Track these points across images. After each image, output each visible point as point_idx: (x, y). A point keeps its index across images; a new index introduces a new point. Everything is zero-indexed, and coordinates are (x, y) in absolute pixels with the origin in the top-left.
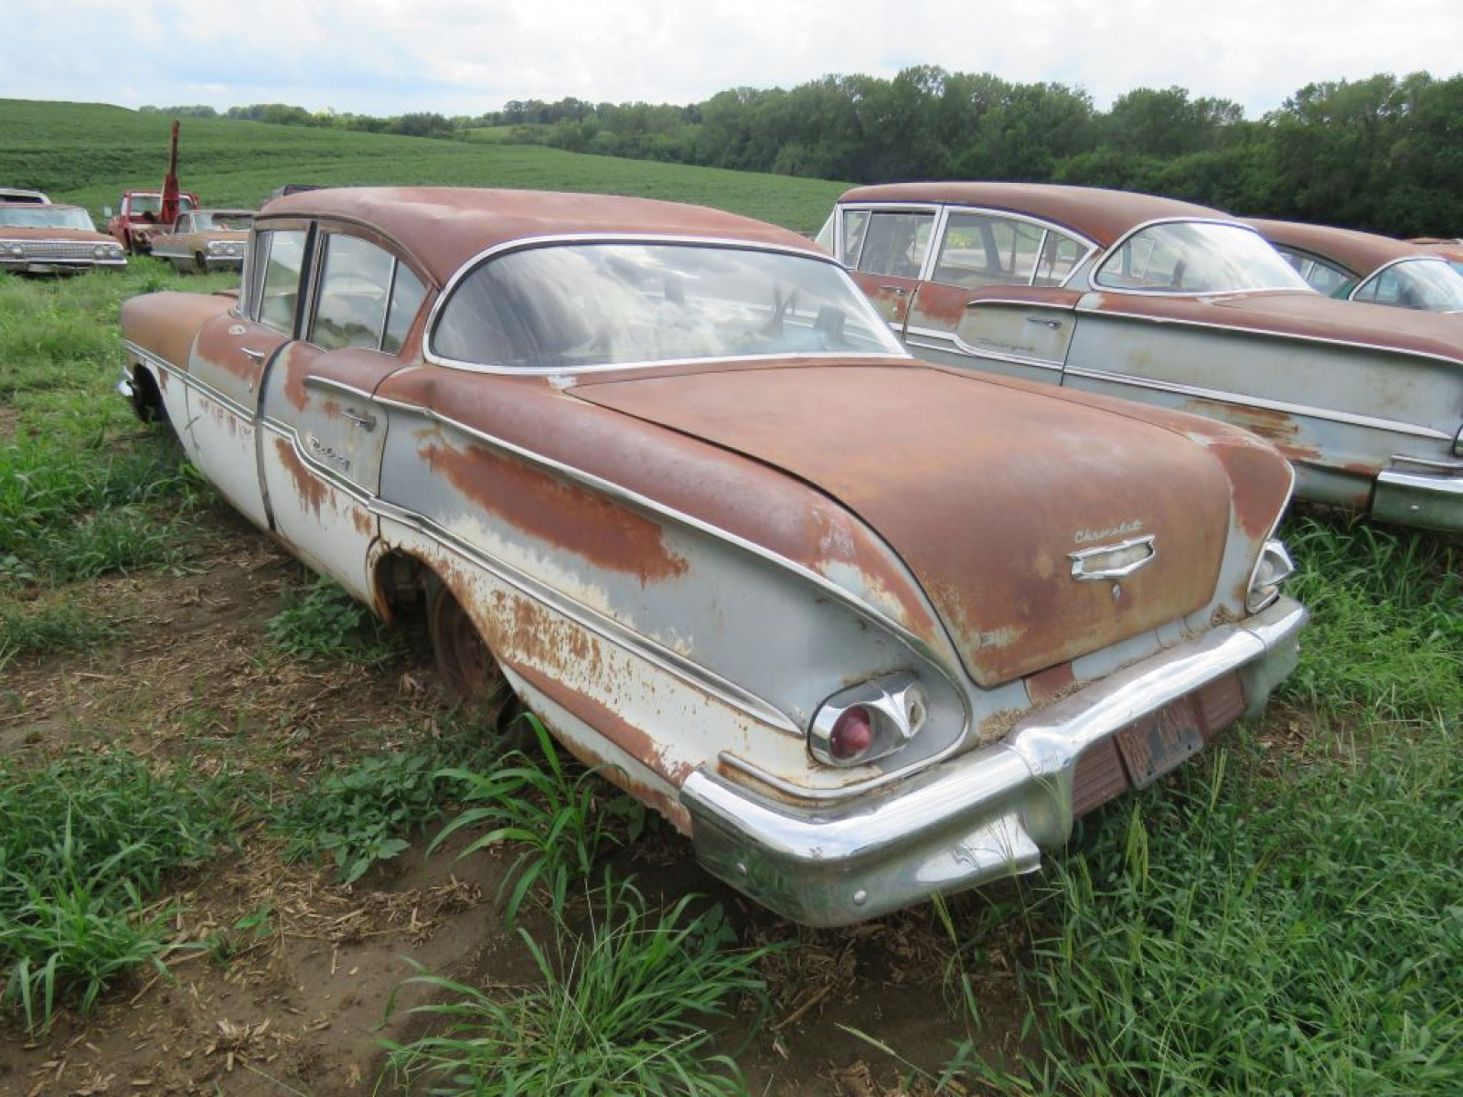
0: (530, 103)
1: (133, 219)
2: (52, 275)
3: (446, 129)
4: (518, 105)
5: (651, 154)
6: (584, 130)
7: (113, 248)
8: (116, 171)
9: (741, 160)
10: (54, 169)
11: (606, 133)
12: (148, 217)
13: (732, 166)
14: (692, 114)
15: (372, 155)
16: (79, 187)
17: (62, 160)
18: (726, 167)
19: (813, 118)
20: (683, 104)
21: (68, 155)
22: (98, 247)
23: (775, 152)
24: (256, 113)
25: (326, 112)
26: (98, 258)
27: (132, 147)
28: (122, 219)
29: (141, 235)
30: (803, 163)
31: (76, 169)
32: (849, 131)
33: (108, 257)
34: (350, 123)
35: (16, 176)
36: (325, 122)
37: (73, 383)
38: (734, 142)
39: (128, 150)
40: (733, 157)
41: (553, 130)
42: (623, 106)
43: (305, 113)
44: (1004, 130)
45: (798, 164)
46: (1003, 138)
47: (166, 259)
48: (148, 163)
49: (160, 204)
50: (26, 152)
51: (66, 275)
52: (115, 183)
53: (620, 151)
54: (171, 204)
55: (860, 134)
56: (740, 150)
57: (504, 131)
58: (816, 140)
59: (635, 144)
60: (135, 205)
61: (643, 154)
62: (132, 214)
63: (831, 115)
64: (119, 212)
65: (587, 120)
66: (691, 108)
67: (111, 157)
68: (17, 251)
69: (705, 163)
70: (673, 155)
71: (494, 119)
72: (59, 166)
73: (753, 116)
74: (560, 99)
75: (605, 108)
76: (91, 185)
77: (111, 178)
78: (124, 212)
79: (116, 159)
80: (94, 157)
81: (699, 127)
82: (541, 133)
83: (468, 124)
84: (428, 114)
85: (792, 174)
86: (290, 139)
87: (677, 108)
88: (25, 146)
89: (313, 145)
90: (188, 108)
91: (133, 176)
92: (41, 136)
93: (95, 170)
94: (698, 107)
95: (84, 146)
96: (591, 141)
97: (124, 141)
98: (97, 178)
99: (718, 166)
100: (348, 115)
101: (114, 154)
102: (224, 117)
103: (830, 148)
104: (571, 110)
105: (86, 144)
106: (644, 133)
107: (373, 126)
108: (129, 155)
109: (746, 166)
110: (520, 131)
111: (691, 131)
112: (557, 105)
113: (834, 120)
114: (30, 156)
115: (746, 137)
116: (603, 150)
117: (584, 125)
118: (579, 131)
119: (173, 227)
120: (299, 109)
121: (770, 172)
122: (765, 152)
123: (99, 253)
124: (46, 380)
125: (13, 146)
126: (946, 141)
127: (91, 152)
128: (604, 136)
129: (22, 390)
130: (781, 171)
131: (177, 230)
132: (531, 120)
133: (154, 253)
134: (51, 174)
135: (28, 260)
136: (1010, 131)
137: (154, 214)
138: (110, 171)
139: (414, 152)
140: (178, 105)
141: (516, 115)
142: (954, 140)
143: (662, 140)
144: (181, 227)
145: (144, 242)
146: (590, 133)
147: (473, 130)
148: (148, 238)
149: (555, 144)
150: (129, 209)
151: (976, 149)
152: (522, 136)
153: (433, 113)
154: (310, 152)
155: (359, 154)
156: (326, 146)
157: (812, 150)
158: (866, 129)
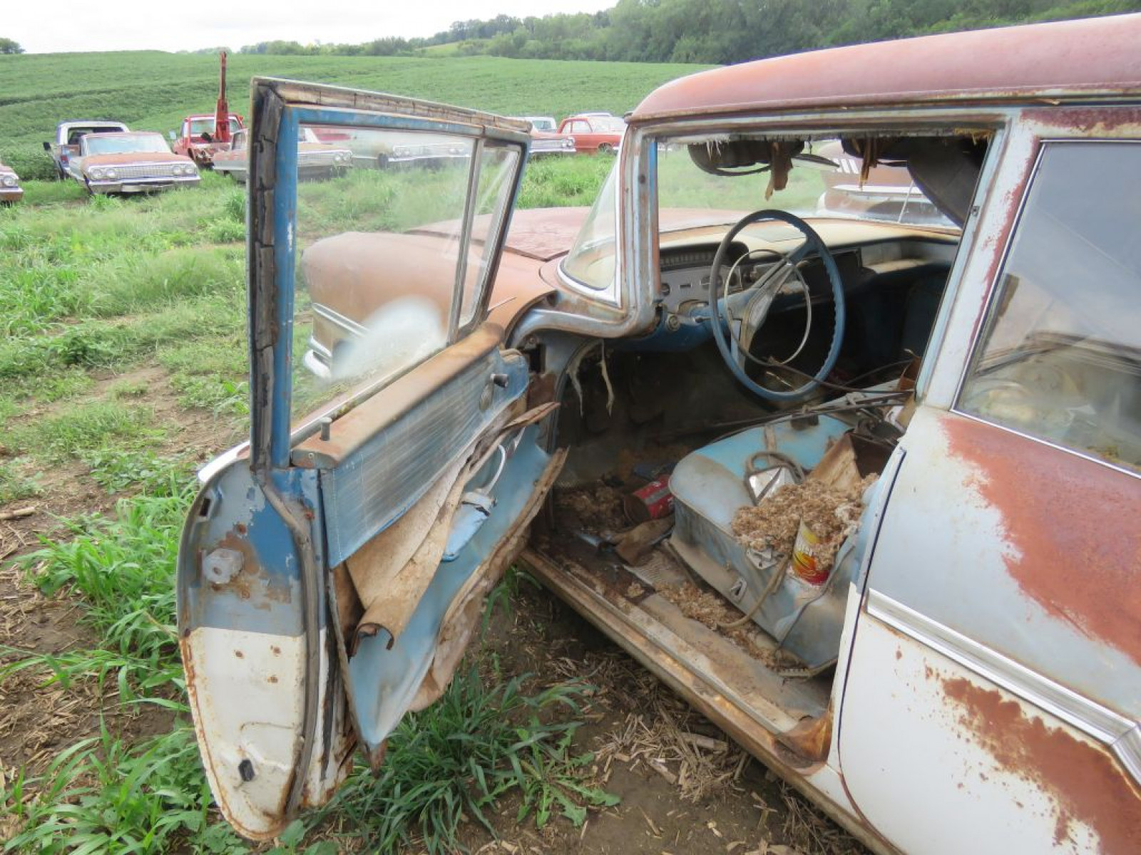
0: (471, 22)
1: (194, 140)
2: (142, 194)
3: (407, 49)
4: (461, 25)
5: (570, 55)
6: (515, 40)
7: (188, 166)
8: (168, 102)
9: (646, 53)
10: (122, 104)
11: (532, 42)
12: (206, 138)
13: (637, 59)
14: (601, 20)
15: (359, 73)
16: (142, 118)
17: (128, 96)
18: (632, 61)
19: (703, 13)
20: (593, 12)
21: (132, 92)
22: (176, 166)
23: (672, 45)
24: (262, 49)
25: (314, 44)
26: (176, 176)
27: (178, 81)
28: (185, 141)
29: (202, 153)
30: (696, 53)
31: (139, 103)
32: (734, 22)
33: (185, 175)
34: (333, 51)
35: (95, 112)
36: (314, 51)
37: (214, 329)
38: (638, 40)
39: (176, 85)
40: (638, 53)
41: (491, 43)
42: (546, 17)
43: (299, 46)
44: (869, 8)
45: (691, 53)
46: (868, 15)
47: (226, 172)
48: (191, 93)
49: (214, 125)
50: (100, 92)
51: (153, 193)
52: (169, 112)
53: (544, 55)
54: (223, 125)
55: (744, 24)
56: (644, 46)
57: (452, 47)
58: (705, 32)
59: (557, 48)
60: (194, 127)
61: (564, 55)
62: (193, 136)
63: (718, 9)
64: (181, 134)
65: (517, 32)
66: (599, 15)
67: (162, 91)
68: (112, 175)
69: (616, 58)
70: (589, 55)
71: (442, 39)
72: (126, 102)
73: (653, 16)
74: (494, 17)
75: (530, 23)
76: (151, 115)
77: (165, 108)
78: (186, 135)
79: (167, 92)
80: (150, 92)
81: (608, 29)
82: (481, 46)
83: (422, 44)
84: (393, 39)
85: (687, 62)
86: (295, 66)
87: (589, 16)
88: (98, 87)
89: (315, 69)
90: (211, 50)
91: (181, 105)
92: (109, 79)
93: (152, 103)
94: (605, 13)
95: (142, 84)
96: (521, 49)
97: (171, 78)
98: (154, 109)
99: (625, 60)
100: (330, 45)
101: (167, 89)
102: (238, 54)
103: (717, 38)
104: (504, 25)
105: (145, 83)
106: (564, 38)
107: (351, 51)
108: (176, 88)
109: (648, 59)
110: (465, 46)
111: (602, 34)
112: (492, 22)
113: (721, 14)
114: (103, 95)
115: (648, 35)
116: (532, 55)
117: (515, 35)
118: (512, 41)
119: (230, 144)
120: (294, 43)
121: (668, 62)
122: (663, 46)
123: (178, 171)
124: (186, 328)
125: (89, 88)
126: (818, 23)
127: (148, 88)
128: (531, 44)
129: (163, 342)
130: (678, 60)
131: (233, 147)
132: (472, 36)
133: (214, 168)
134: (120, 108)
135: (121, 182)
136: (874, 9)
137: (211, 134)
138: (164, 102)
139: (392, 68)
140: (203, 47)
141: (459, 34)
142: (825, 22)
143: (579, 44)
144: (237, 144)
145: (205, 159)
146: (520, 42)
147: (428, 48)
148: (207, 155)
149: (495, 53)
150: (190, 132)
151: (844, 27)
152: (466, 50)
153: (396, 37)
154: (313, 75)
155: (350, 73)
156: (321, 69)
157: (703, 42)
158: (748, 19)
